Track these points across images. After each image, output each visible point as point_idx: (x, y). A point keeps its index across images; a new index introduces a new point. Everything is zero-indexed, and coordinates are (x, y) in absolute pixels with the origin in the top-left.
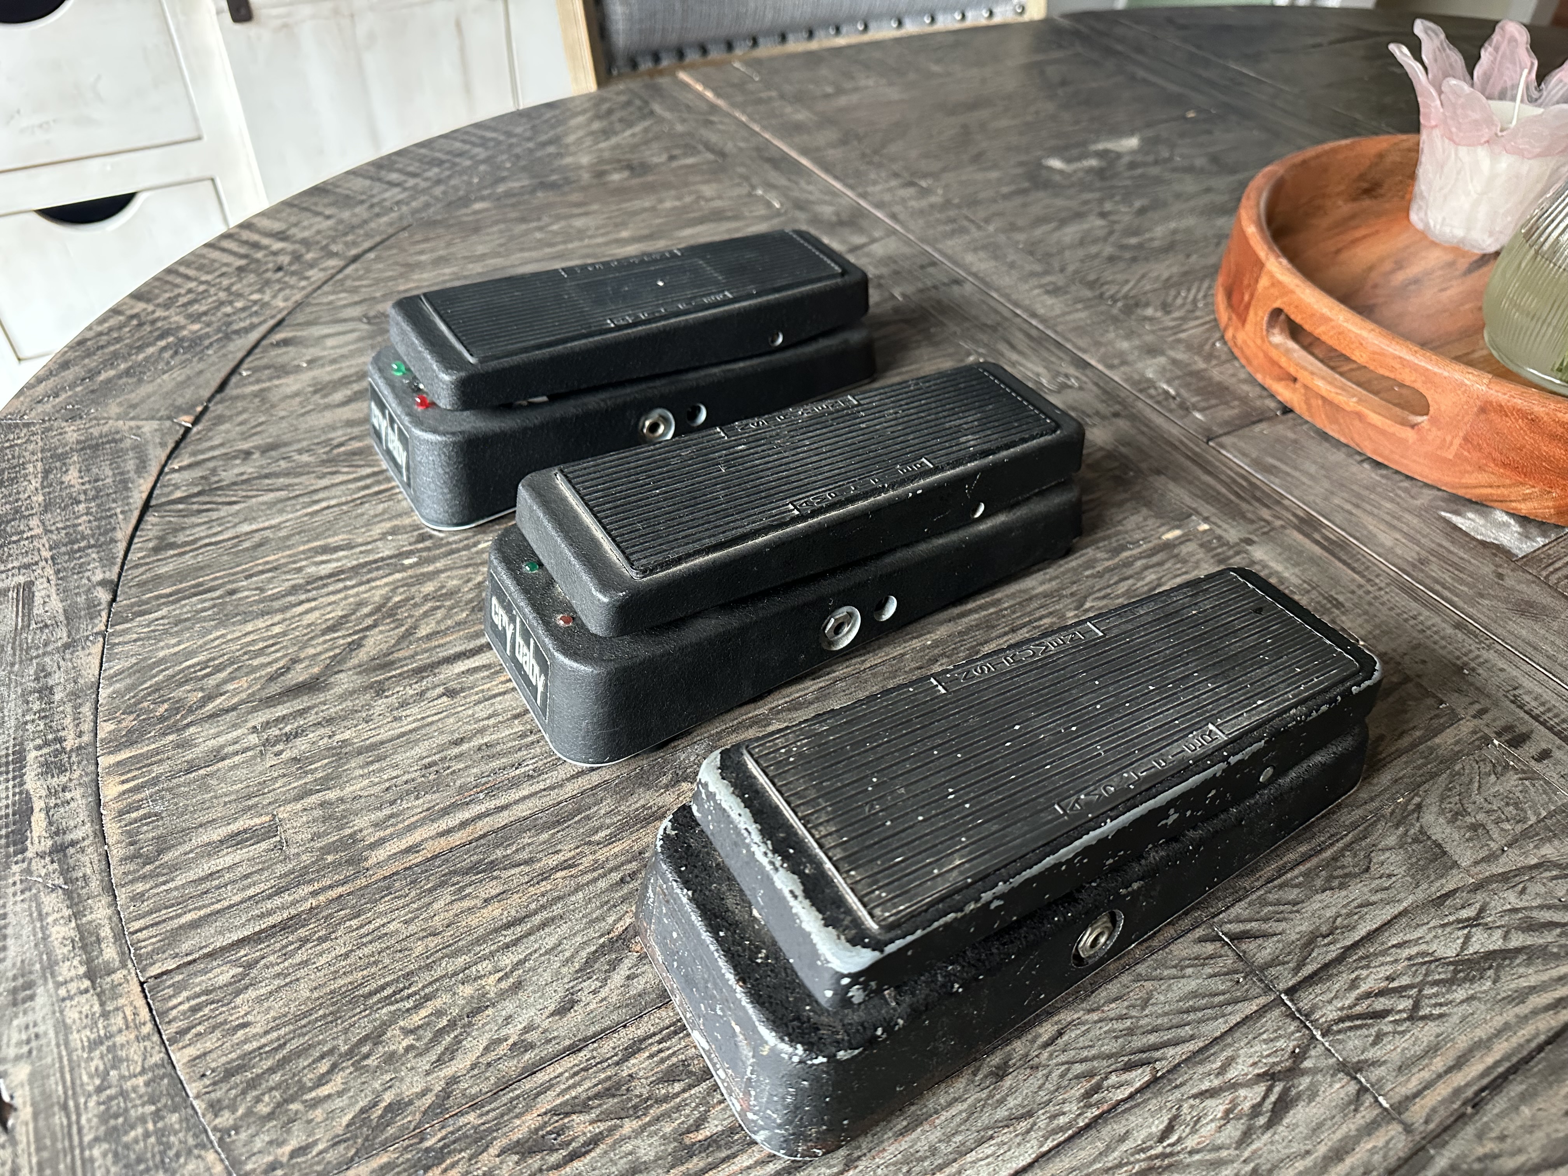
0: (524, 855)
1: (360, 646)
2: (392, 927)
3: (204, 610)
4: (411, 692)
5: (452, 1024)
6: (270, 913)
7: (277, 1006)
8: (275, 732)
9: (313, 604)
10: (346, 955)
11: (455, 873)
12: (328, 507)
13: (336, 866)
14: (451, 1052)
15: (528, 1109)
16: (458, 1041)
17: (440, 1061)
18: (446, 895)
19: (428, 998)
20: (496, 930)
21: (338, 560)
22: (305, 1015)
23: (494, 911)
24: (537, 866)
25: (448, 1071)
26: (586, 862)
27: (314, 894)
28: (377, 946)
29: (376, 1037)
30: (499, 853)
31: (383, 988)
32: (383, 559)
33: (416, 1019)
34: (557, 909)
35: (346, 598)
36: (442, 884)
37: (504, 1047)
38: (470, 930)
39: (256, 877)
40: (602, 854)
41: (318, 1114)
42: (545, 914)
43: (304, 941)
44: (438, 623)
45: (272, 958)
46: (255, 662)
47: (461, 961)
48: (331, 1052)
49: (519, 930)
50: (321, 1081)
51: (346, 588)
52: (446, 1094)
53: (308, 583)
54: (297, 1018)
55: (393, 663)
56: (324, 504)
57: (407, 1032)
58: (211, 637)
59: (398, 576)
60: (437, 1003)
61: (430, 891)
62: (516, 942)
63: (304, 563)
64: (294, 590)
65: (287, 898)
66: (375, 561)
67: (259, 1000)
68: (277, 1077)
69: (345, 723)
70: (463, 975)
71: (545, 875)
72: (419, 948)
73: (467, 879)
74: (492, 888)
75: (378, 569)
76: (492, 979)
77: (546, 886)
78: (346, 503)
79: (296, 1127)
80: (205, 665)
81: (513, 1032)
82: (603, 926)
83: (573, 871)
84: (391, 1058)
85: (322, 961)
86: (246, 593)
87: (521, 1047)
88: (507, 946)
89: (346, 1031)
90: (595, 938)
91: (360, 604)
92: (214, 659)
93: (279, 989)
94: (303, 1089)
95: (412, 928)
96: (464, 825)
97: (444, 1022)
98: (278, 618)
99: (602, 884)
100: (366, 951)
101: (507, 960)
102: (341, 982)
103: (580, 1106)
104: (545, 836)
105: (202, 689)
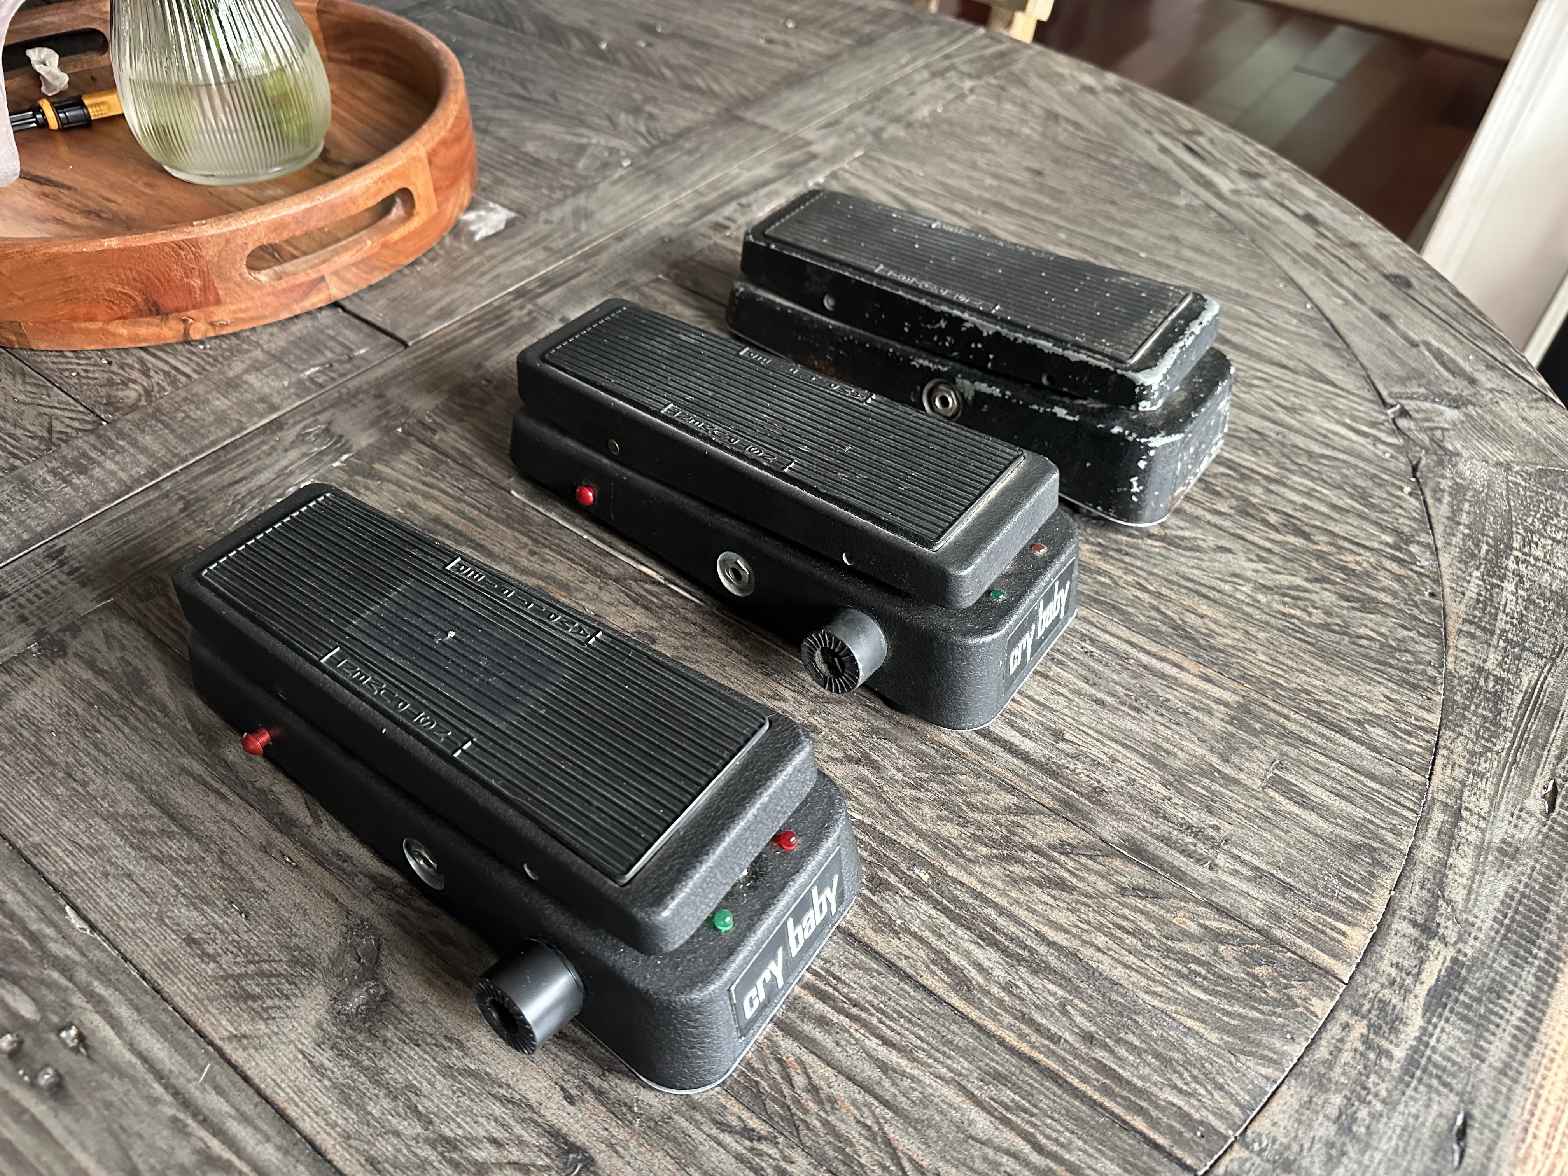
0: (1154, 614)
1: (1063, 843)
2: (1264, 658)
3: (1131, 1047)
4: (1080, 766)
5: (1284, 595)
6: (1323, 736)
7: (1363, 689)
8: (1201, 849)
9: (1045, 930)
10: (1303, 672)
11: (1199, 646)
12: (887, 1042)
13: (1258, 719)
14: (1297, 588)
15: (1288, 543)
16: (1289, 588)
17: (1306, 590)
18: (1217, 642)
19: (1284, 614)
20: (1215, 602)
21: (967, 954)
22: (1352, 670)
23: (1204, 609)
24: (1155, 603)
25: (1307, 585)
26: (1130, 578)
27: (1287, 718)
28: (1281, 658)
29: (1326, 627)
30: (1164, 628)
31: (1300, 639)
32: (936, 904)
33: (1298, 613)
34: (1175, 578)
35: (1016, 902)
36: (1212, 647)
37: (1271, 566)
38: (1227, 615)
39: (1312, 764)
40: (1116, 572)
41: (1383, 630)
42: (1183, 582)
43: (1318, 702)
44: (989, 793)
45: (1344, 713)
46: (1150, 927)
47: (1249, 610)
48: (1354, 643)
49: (1204, 591)
50: (1371, 639)
51: (1002, 911)
52: (1317, 580)
53: (1020, 960)
54: (1358, 673)
55: (1061, 801)
56: (883, 1053)
57: (1310, 614)
58: (1156, 1002)
59: (952, 871)
60: (1281, 608)
61: (1223, 652)
62: (1214, 589)
63: (995, 990)
64: (1039, 968)
65: (1305, 733)
66: (945, 911)
67: (1369, 701)
68: (1391, 661)
69: (1148, 797)
70: (1255, 604)
71: (1159, 595)
72: (1262, 635)
73: (1197, 636)
74: (1191, 619)
75: (954, 900)
76: (1244, 589)
77: (1165, 591)
78: (865, 1024)
79: (1399, 636)
80: (1189, 977)
81: (1260, 566)
82: (1163, 552)
83: (1142, 582)
84: (1328, 613)
85: (1318, 683)
86: (1079, 1019)
87: (1261, 559)
88: (1219, 591)
89: (1338, 643)
90: (1173, 552)
91: (1014, 881)
92: (1179, 974)
93: (1354, 695)
94: (1382, 645)
95: (1254, 646)
96: (1163, 659)
97: (1287, 599)
98: (1087, 952)
99: (1138, 563)
100: (1290, 663)
101: (1227, 588)
102: (1318, 664)
103: (1266, 523)
104: (1130, 610)
105: (1216, 952)
